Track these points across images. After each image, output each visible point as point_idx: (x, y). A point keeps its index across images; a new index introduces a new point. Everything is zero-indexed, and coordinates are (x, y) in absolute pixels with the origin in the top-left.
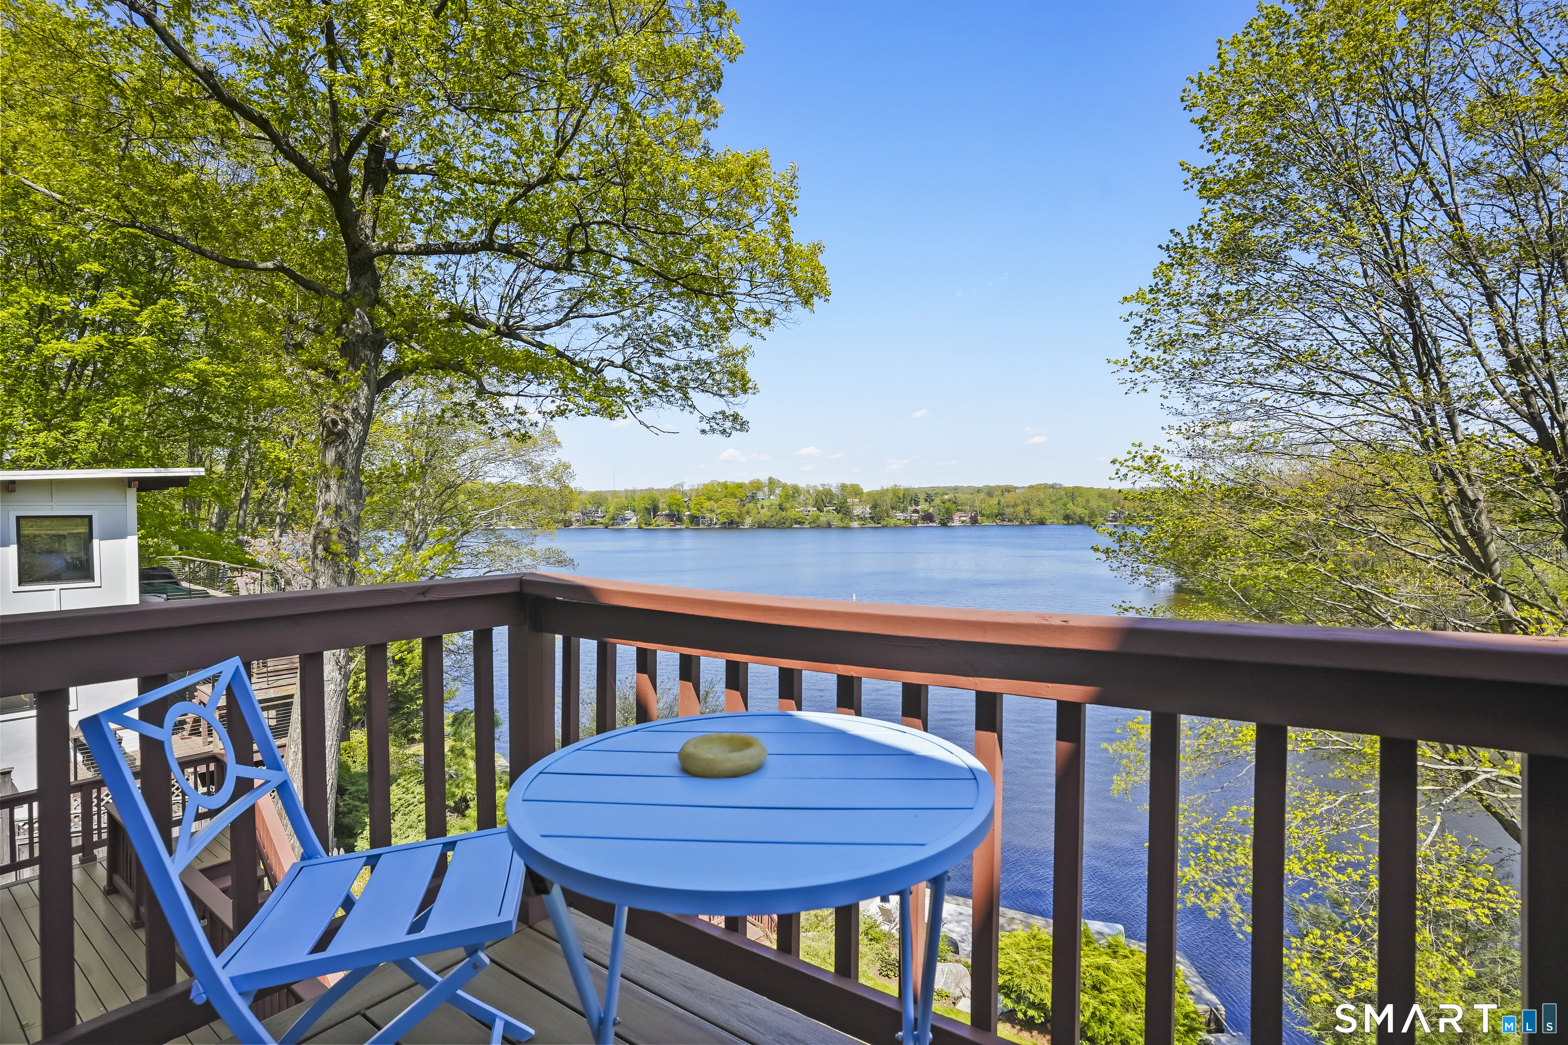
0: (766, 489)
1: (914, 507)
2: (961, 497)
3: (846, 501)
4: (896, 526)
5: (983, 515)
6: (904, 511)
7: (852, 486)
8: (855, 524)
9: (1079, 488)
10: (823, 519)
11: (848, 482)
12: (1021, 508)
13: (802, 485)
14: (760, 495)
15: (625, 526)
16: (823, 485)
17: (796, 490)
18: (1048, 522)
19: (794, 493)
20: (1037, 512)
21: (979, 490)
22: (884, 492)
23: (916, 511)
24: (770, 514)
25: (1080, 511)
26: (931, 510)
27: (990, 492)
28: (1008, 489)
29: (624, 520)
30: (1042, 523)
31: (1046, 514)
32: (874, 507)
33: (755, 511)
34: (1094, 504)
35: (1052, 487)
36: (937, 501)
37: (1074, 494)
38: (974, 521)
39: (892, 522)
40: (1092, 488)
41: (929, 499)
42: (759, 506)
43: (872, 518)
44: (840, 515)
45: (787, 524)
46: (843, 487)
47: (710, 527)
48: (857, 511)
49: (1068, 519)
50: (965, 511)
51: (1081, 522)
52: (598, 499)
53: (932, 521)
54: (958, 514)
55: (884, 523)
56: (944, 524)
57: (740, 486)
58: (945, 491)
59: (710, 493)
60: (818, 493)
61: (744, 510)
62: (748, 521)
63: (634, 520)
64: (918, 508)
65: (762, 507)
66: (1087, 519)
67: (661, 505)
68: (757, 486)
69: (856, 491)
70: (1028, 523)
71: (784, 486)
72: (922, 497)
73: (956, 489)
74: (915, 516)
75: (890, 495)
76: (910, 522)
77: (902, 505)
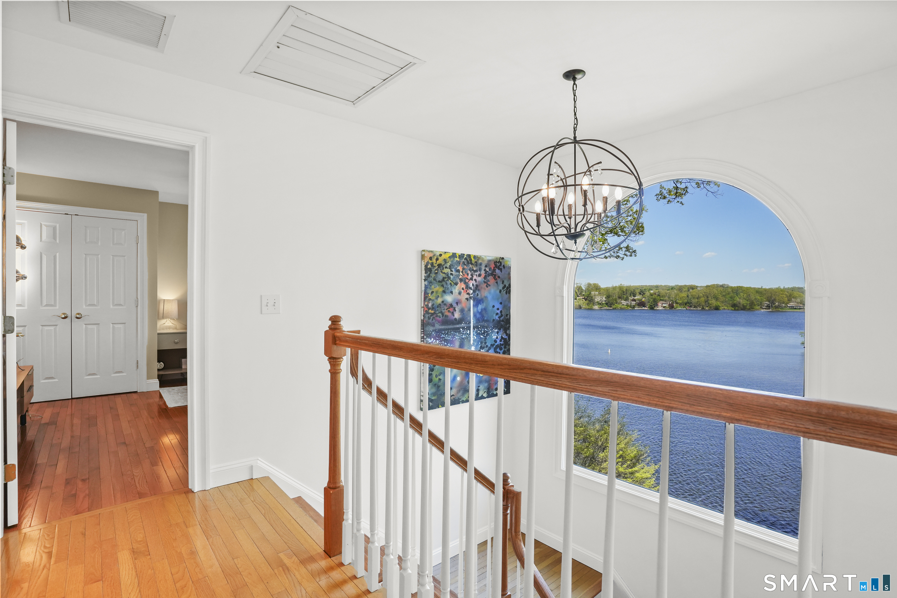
1: (633, 297)
2: (663, 292)
3: (590, 293)
4: (621, 309)
5: (677, 303)
6: (627, 299)
7: (595, 284)
8: (596, 307)
9: (741, 287)
11: (592, 282)
12: (703, 299)
18: (721, 308)
20: (713, 302)
21: (672, 288)
22: (614, 288)
23: (634, 300)
25: (743, 302)
26: (643, 300)
27: (680, 289)
28: (693, 288)
30: (717, 308)
31: (719, 303)
32: (608, 297)
34: (753, 297)
35: (722, 286)
36: (647, 294)
37: (737, 290)
38: (671, 307)
39: (619, 306)
40: (750, 288)
41: (642, 293)
43: (607, 304)
44: (587, 302)
46: (589, 285)
48: (598, 299)
49: (735, 307)
50: (665, 301)
51: (744, 308)
53: (644, 306)
54: (661, 302)
55: (614, 307)
56: (652, 308)
58: (651, 288)
64: (636, 298)
66: (748, 307)
69: (597, 288)
70: (707, 308)
72: (637, 291)
73: (657, 287)
74: (633, 303)
75: (618, 290)
76: (631, 306)
77: (625, 296)
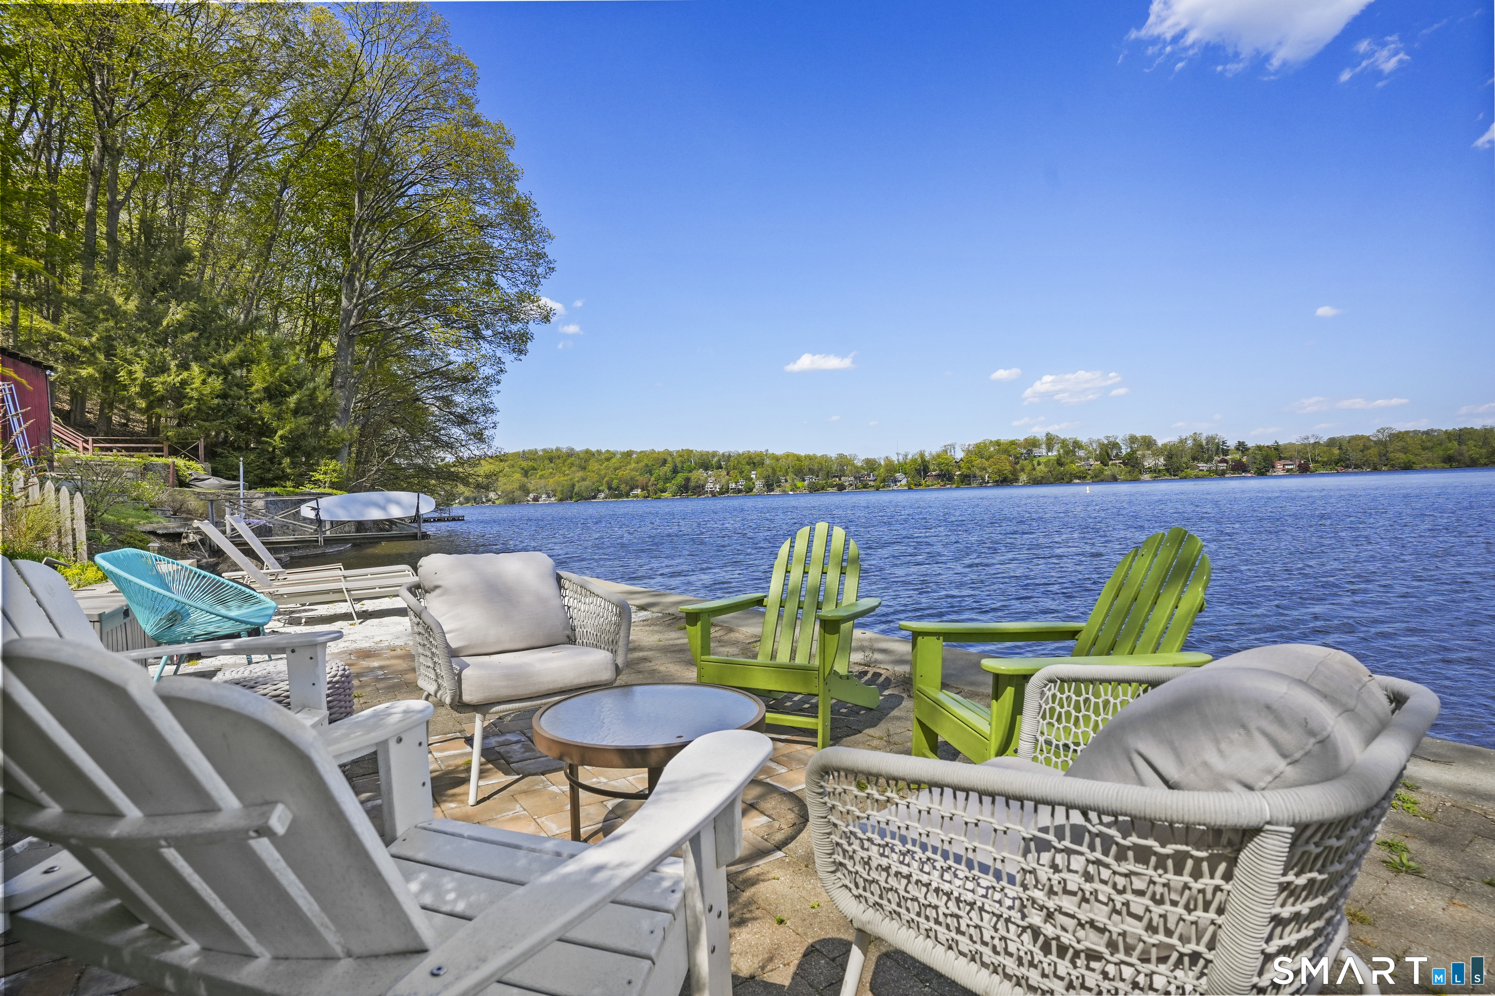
0: (1044, 446)
1: (1222, 457)
3: (1135, 453)
4: (1197, 477)
5: (1318, 463)
6: (1209, 460)
7: (1144, 438)
8: (1147, 477)
10: (1108, 472)
11: (1139, 434)
12: (1373, 451)
13: (1083, 439)
14: (1036, 452)
15: (895, 488)
16: (1107, 438)
17: (1077, 445)
19: (1071, 448)
20: (1399, 457)
22: (1183, 442)
23: (1226, 461)
24: (1046, 470)
25: (1471, 453)
26: (1244, 459)
29: (895, 481)
32: (1169, 457)
33: (1030, 467)
38: (1304, 469)
39: (1193, 472)
42: (1035, 463)
43: (1168, 470)
44: (1129, 468)
45: (1066, 480)
46: (1133, 439)
47: (983, 484)
48: (1149, 463)
50: (1290, 458)
52: (871, 465)
53: (1245, 471)
54: (1283, 463)
55: (1183, 474)
56: (1261, 473)
57: (1013, 443)
59: (979, 451)
60: (1102, 446)
61: (1018, 467)
62: (1023, 477)
63: (904, 482)
64: (1227, 458)
65: (1039, 464)
67: (931, 467)
68: (1033, 443)
69: (1148, 443)
70: (1385, 468)
71: (1064, 443)
74: (1223, 466)
75: (1190, 443)
76: (1216, 472)
77: (1206, 456)
